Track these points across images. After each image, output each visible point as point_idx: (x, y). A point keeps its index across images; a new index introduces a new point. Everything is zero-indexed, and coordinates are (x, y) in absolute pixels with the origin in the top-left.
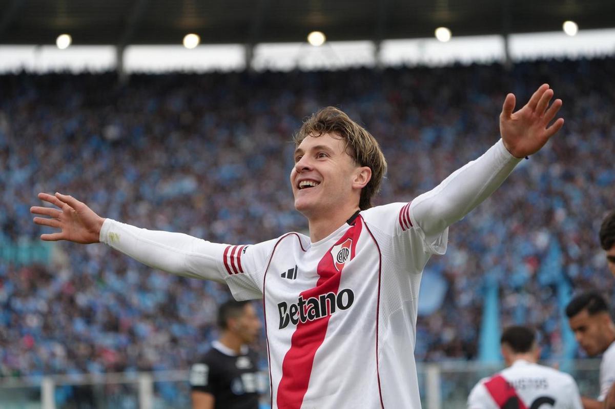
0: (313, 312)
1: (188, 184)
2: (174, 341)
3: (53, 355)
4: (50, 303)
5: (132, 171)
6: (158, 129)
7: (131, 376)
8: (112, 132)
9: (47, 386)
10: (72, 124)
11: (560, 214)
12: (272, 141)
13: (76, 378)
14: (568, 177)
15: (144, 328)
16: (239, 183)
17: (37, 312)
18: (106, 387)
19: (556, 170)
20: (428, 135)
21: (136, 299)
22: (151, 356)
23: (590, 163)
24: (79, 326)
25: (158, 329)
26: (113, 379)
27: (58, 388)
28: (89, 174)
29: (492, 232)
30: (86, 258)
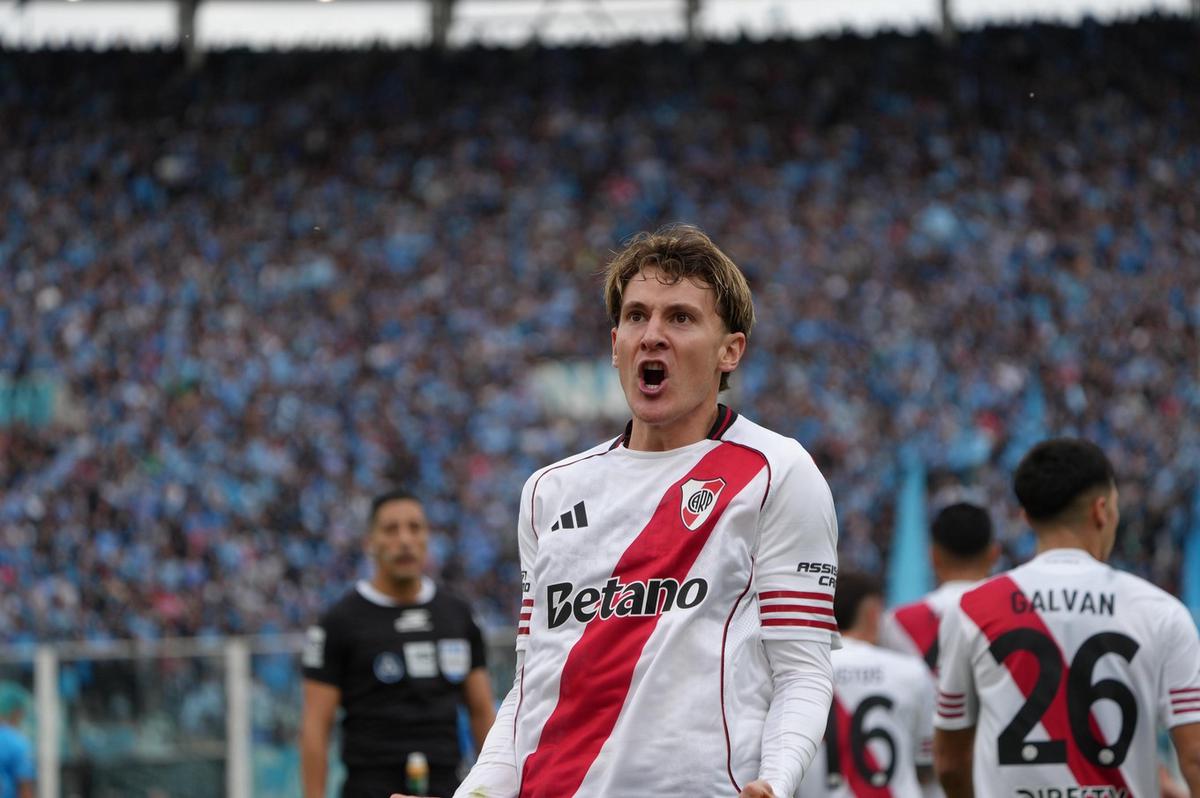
0: (629, 604)
1: (320, 271)
2: (293, 574)
3: (56, 602)
4: (50, 500)
5: (212, 243)
6: (262, 164)
7: (208, 643)
8: (172, 168)
9: (45, 664)
10: (93, 153)
11: (1046, 329)
12: (487, 185)
13: (101, 647)
14: (1063, 257)
15: (234, 550)
16: (421, 270)
17: (24, 520)
18: (159, 663)
19: (1039, 243)
20: (792, 174)
21: (218, 492)
22: (249, 602)
23: (1104, 231)
24: (107, 547)
25: (260, 555)
26: (175, 648)
27: (64, 665)
28: (128, 247)
29: (915, 364)
30: (122, 412)
